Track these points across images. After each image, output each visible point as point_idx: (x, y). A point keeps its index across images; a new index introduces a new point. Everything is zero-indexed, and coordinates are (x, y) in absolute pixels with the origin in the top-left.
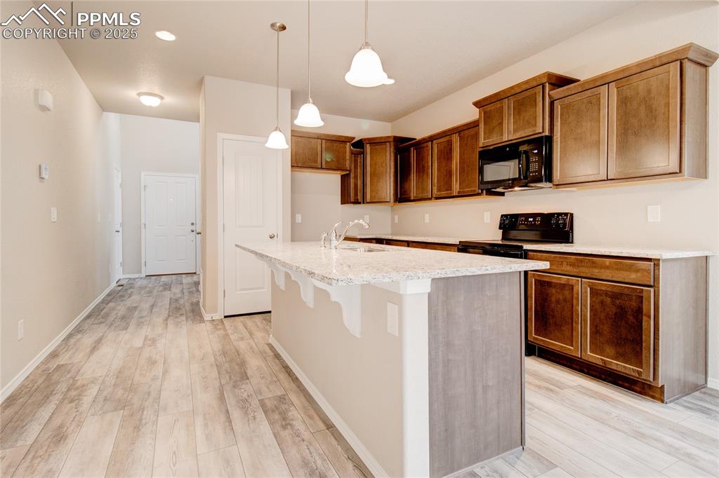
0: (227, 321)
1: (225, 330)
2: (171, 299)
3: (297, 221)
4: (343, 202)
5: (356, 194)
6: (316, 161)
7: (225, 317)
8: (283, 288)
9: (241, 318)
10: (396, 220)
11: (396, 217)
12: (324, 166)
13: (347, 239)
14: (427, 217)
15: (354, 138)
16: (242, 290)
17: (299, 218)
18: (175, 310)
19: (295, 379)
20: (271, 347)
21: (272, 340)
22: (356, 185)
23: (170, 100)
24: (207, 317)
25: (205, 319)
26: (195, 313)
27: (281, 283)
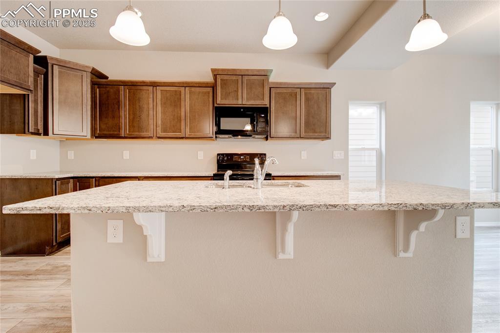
5: (36, 123)
15: (40, 52)
22: (36, 112)
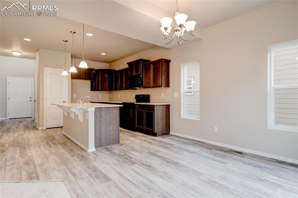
0: (47, 130)
1: (47, 131)
2: (24, 125)
3: (74, 97)
4: (91, 90)
6: (81, 76)
7: (47, 129)
8: (66, 116)
9: (53, 129)
10: (111, 97)
11: (111, 95)
12: (83, 78)
13: (91, 102)
14: (119, 95)
15: (95, 69)
16: (53, 119)
17: (75, 96)
18: (27, 128)
19: (70, 139)
20: (63, 134)
21: (63, 132)
23: (24, 53)
24: (40, 129)
25: (39, 129)
26: (35, 128)
27: (66, 115)
